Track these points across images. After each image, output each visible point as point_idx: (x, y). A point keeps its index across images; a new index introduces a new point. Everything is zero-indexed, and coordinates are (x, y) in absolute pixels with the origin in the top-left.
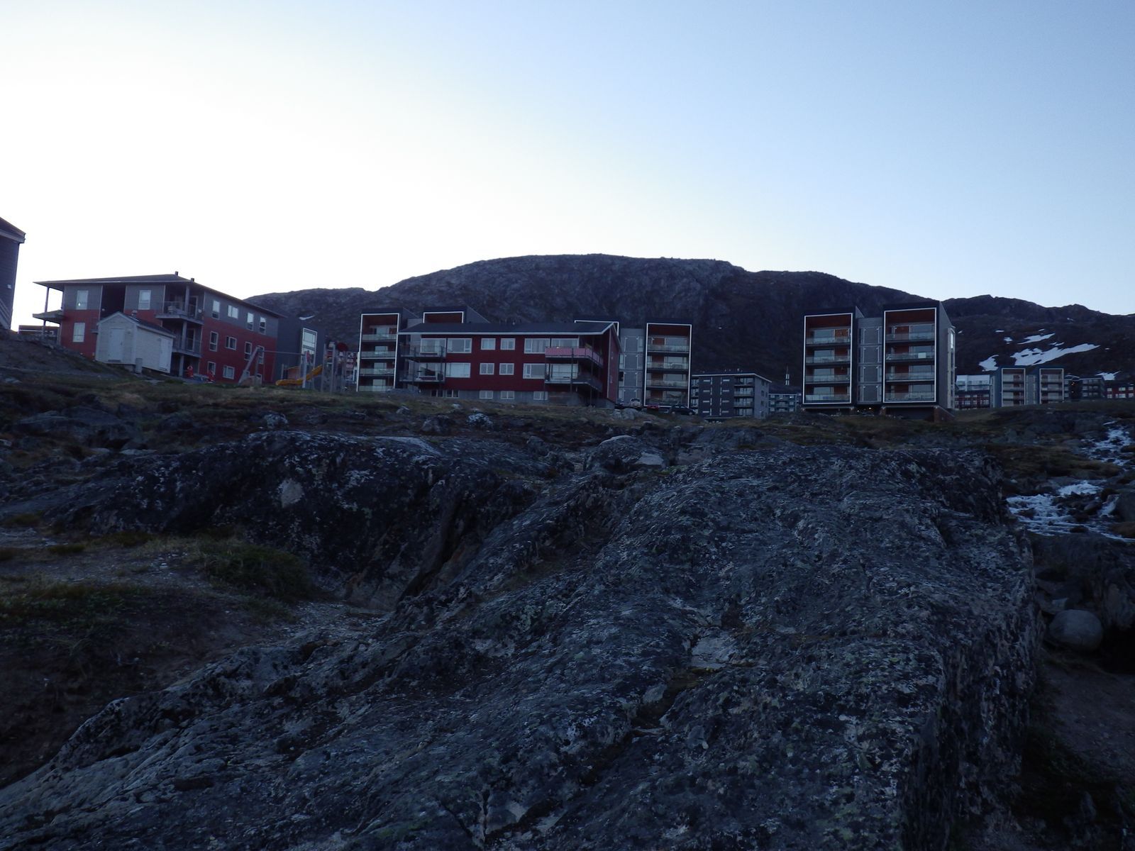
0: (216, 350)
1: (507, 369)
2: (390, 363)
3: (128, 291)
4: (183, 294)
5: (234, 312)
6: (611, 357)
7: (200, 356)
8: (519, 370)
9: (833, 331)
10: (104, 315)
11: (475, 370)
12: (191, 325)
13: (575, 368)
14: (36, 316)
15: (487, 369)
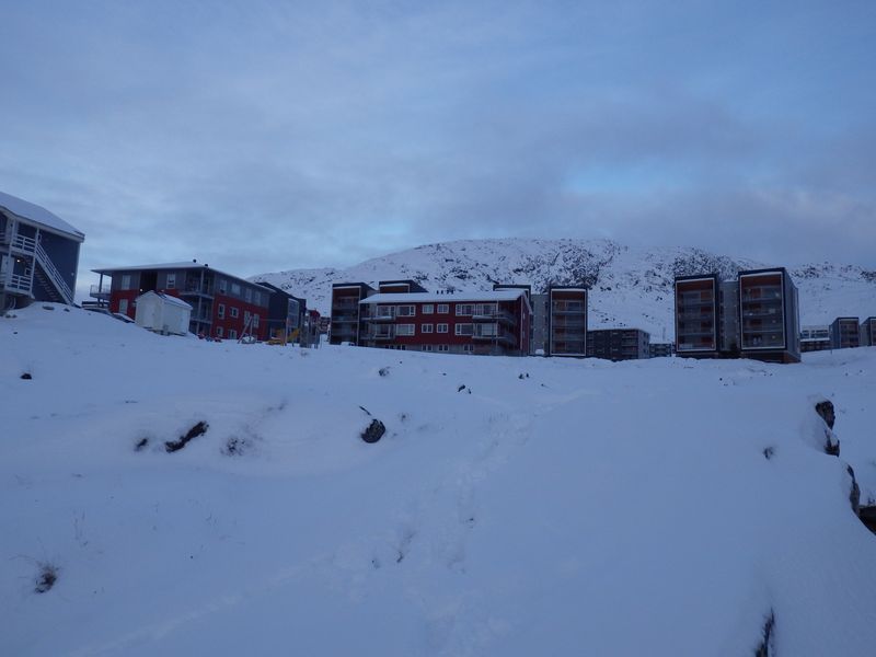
0: (223, 318)
1: (443, 328)
2: (354, 326)
3: (159, 276)
4: (200, 276)
5: (236, 289)
6: (523, 316)
7: (210, 322)
8: (452, 330)
9: (699, 292)
10: (141, 293)
11: (418, 329)
12: (204, 300)
13: (496, 326)
14: (92, 295)
15: (427, 328)
